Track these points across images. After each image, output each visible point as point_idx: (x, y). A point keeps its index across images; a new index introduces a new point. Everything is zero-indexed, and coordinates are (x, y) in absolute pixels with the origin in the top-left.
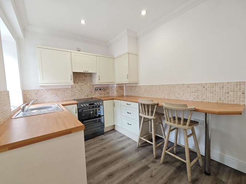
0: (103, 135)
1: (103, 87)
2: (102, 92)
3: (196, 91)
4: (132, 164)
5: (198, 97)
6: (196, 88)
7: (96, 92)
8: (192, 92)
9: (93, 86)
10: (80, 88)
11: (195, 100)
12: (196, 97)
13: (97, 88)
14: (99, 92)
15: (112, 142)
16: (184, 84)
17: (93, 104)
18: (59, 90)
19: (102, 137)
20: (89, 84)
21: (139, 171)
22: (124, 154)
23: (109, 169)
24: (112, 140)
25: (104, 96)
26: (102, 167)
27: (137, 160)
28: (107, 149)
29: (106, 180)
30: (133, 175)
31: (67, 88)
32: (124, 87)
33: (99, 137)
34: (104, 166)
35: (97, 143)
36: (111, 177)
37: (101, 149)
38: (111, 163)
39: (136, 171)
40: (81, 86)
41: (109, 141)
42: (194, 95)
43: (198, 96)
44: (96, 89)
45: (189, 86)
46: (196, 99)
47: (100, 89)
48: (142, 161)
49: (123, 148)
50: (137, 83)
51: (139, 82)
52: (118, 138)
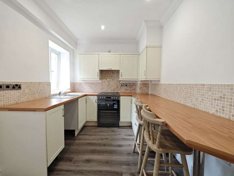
0: (117, 128)
1: (129, 84)
2: (128, 88)
3: (221, 97)
4: (112, 163)
5: (223, 110)
6: (221, 92)
7: (122, 87)
8: (215, 99)
9: (119, 82)
10: (108, 83)
11: (218, 114)
12: (220, 109)
13: (124, 84)
14: (125, 88)
15: (118, 137)
16: (204, 85)
17: (110, 98)
18: (93, 83)
19: (116, 129)
20: (116, 80)
21: (110, 172)
22: (116, 151)
23: (92, 156)
24: (120, 134)
25: (130, 92)
26: (89, 152)
27: (119, 163)
28: (109, 140)
29: (82, 162)
30: (102, 173)
31: (98, 83)
32: (150, 84)
33: (114, 128)
34: (92, 152)
35: (106, 132)
36: (87, 162)
37: (103, 138)
38: (99, 152)
39: (107, 171)
40: (109, 82)
41: (116, 135)
42: (218, 106)
43: (223, 107)
44: (122, 85)
45: (211, 88)
46: (220, 112)
47: (126, 85)
48: (123, 166)
49: (120, 146)
50: (159, 81)
51: (160, 80)
52: (126, 135)
